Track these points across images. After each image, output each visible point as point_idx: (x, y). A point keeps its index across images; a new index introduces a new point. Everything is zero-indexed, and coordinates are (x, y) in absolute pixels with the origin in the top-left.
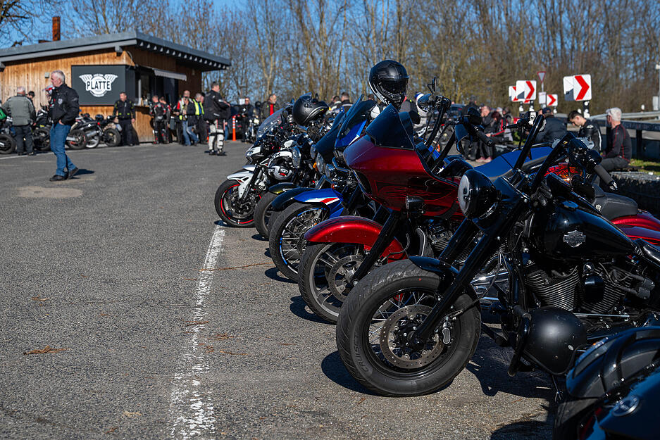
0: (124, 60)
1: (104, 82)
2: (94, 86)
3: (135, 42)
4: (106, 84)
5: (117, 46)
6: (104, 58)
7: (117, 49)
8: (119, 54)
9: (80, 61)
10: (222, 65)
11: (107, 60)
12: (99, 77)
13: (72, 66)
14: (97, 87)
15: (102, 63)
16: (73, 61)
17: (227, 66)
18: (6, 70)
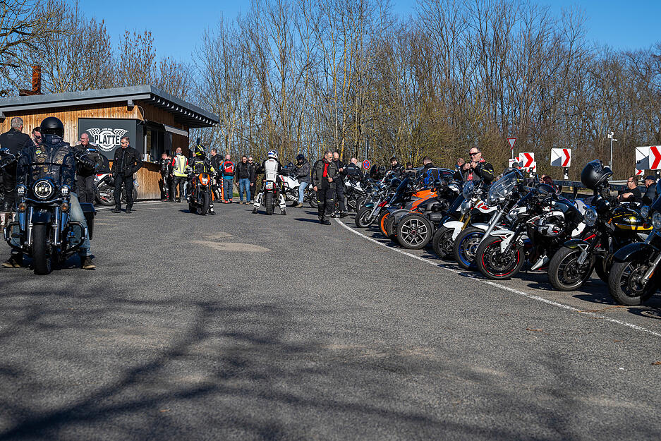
0: (136, 114)
1: (113, 137)
2: (102, 140)
3: (148, 96)
4: (115, 138)
5: (130, 100)
6: (114, 112)
7: (130, 103)
8: (130, 109)
9: (88, 113)
10: (213, 121)
11: (117, 113)
12: (108, 132)
13: (79, 118)
14: (105, 141)
15: (111, 117)
16: (80, 113)
17: (216, 122)
18: (6, 121)
